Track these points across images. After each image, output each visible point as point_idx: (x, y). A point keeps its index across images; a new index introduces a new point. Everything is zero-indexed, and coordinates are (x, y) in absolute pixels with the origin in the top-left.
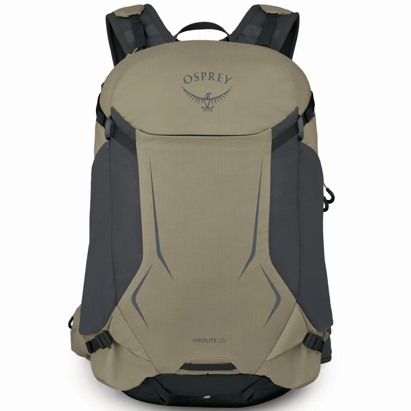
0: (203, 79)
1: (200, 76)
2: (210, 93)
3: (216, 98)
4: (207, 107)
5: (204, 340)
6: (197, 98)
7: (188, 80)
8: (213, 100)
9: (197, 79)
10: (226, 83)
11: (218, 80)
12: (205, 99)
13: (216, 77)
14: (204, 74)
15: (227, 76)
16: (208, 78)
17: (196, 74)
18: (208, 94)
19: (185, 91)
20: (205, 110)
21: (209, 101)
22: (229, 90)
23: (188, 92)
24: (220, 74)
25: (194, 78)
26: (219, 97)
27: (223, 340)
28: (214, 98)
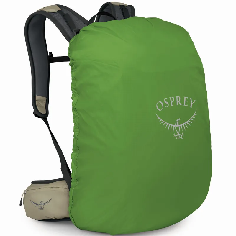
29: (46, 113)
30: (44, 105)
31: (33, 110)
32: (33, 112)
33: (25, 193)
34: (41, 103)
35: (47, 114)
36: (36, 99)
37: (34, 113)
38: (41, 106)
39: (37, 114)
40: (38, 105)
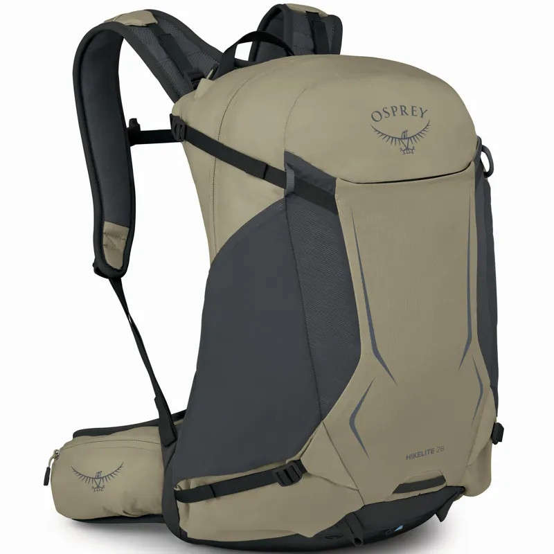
0: (394, 115)
1: (389, 110)
2: (407, 131)
3: (415, 135)
4: (407, 149)
5: (420, 454)
6: (393, 138)
7: (377, 116)
8: (412, 138)
9: (387, 115)
10: (422, 117)
11: (413, 114)
12: (402, 139)
13: (409, 111)
14: (394, 109)
15: (421, 109)
16: (400, 113)
17: (385, 110)
18: (404, 132)
19: (377, 131)
20: (405, 152)
21: (407, 140)
22: (428, 125)
23: (380, 132)
24: (413, 107)
25: (383, 114)
26: (418, 134)
27: (442, 449)
28: (413, 137)
29: (122, 267)
30: (120, 245)
31: (94, 257)
32: (93, 262)
33: (56, 455)
34: (115, 241)
35: (123, 270)
36: (104, 231)
37: (94, 265)
38: (113, 249)
39: (101, 268)
40: (106, 245)
